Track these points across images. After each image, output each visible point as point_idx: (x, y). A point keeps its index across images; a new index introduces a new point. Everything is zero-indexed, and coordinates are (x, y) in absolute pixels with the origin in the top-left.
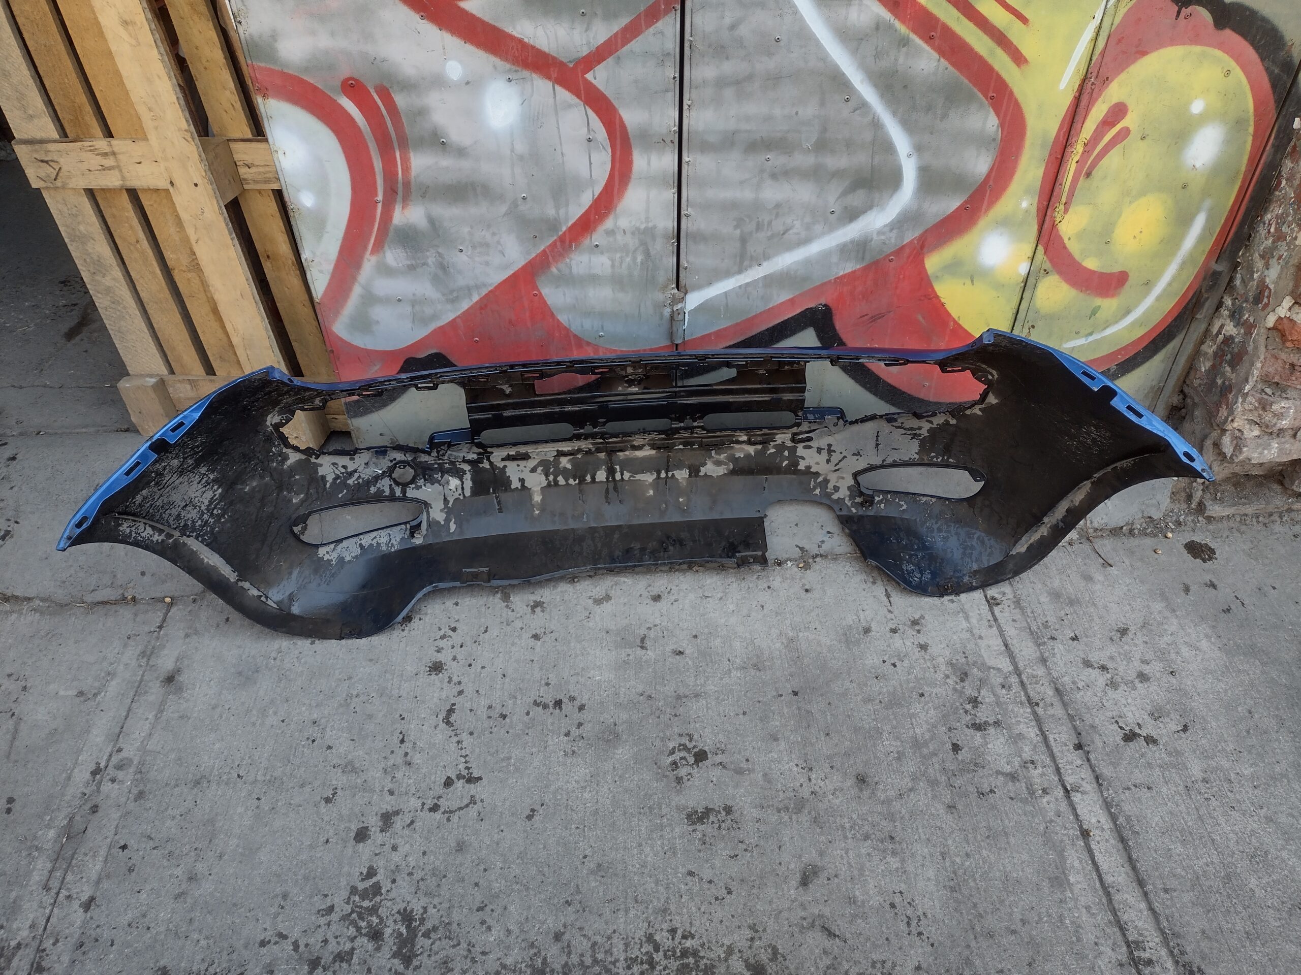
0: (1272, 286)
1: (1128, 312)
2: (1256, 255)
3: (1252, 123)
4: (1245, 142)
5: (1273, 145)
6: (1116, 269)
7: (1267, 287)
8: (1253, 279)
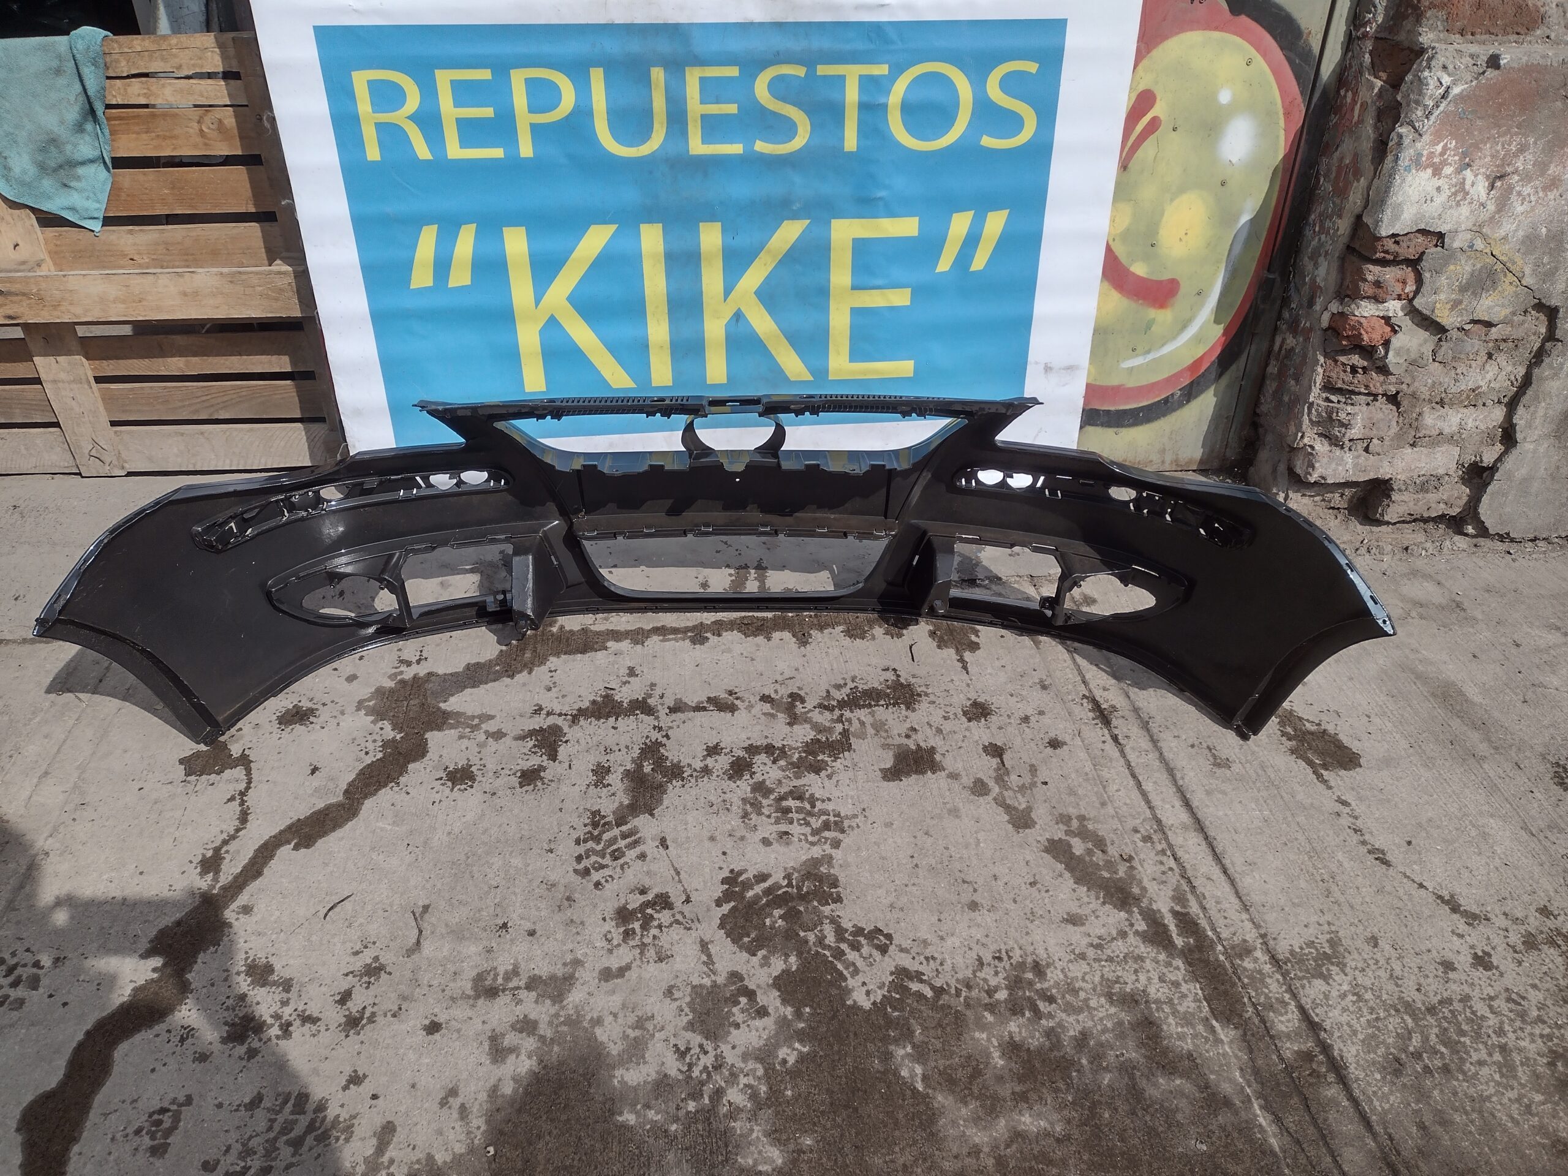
0: (1322, 285)
1: (1184, 327)
2: (1306, 259)
3: (1281, 116)
4: (1278, 137)
5: (1306, 140)
6: (1166, 276)
7: (1320, 287)
8: (1305, 283)
